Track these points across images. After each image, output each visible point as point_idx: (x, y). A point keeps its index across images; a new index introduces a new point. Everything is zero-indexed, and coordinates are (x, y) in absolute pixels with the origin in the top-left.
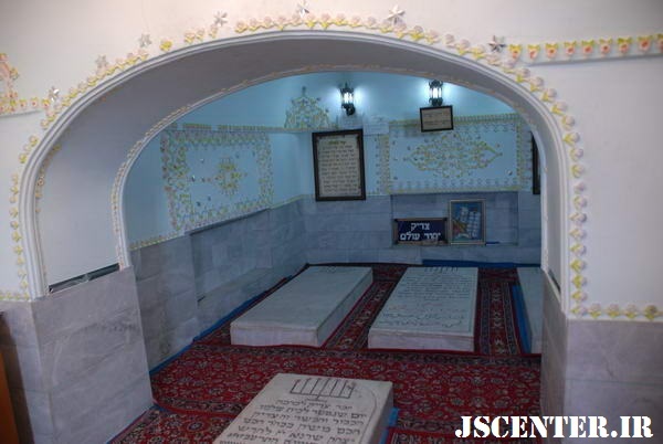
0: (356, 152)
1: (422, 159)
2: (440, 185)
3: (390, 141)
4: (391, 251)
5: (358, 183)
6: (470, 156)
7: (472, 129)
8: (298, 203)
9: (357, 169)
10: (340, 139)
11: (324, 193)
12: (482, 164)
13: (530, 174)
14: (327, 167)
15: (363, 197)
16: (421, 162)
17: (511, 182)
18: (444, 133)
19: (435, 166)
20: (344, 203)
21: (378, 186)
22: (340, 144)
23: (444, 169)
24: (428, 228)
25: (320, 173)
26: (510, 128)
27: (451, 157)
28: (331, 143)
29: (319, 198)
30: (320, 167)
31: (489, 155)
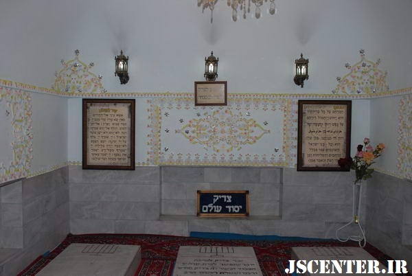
0: (128, 121)
1: (193, 132)
2: (210, 158)
3: (163, 112)
4: (159, 222)
5: (128, 152)
6: (240, 131)
7: (243, 105)
8: (63, 171)
9: (128, 139)
10: (112, 106)
11: (91, 161)
12: (250, 140)
13: (295, 151)
14: (96, 135)
15: (132, 167)
16: (193, 135)
17: (277, 159)
18: (216, 108)
19: (205, 140)
20: (112, 172)
21: (148, 156)
22: (111, 112)
23: (214, 143)
24: (230, 201)
25: (89, 140)
26: (278, 107)
27: (223, 132)
28: (102, 110)
29: (86, 166)
30: (89, 134)
31: (257, 132)
